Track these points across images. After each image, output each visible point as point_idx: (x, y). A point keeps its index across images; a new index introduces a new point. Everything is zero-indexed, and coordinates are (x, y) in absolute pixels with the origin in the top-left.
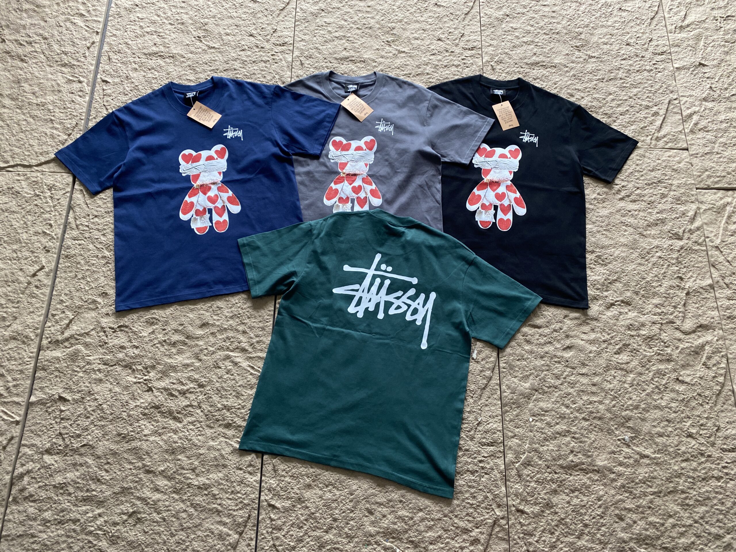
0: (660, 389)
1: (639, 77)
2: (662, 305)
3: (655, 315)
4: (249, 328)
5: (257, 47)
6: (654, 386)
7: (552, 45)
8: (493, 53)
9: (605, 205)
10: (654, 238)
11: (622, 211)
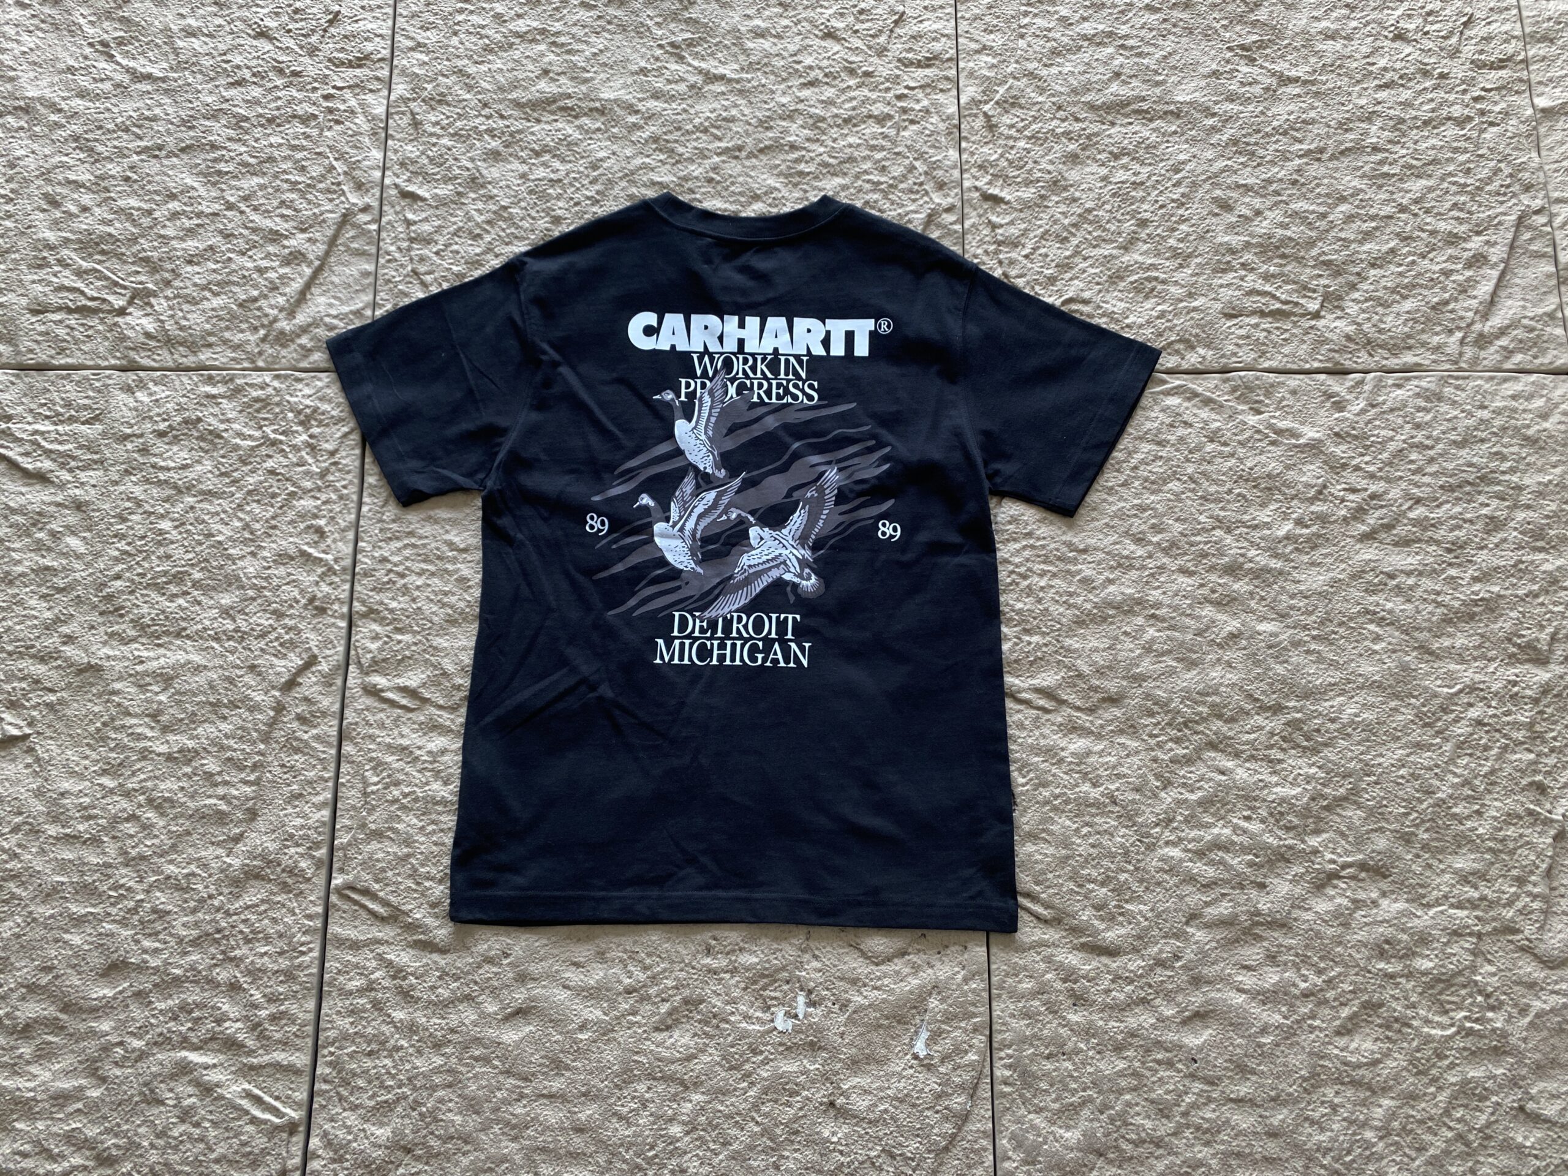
0: (1467, 1144)
1: (1433, 141)
2: (1482, 876)
3: (1459, 906)
4: (249, 972)
5: (281, 72)
6: (1450, 1135)
7: (1169, 45)
8: (992, 74)
9: (1316, 555)
10: (1463, 661)
11: (1369, 577)
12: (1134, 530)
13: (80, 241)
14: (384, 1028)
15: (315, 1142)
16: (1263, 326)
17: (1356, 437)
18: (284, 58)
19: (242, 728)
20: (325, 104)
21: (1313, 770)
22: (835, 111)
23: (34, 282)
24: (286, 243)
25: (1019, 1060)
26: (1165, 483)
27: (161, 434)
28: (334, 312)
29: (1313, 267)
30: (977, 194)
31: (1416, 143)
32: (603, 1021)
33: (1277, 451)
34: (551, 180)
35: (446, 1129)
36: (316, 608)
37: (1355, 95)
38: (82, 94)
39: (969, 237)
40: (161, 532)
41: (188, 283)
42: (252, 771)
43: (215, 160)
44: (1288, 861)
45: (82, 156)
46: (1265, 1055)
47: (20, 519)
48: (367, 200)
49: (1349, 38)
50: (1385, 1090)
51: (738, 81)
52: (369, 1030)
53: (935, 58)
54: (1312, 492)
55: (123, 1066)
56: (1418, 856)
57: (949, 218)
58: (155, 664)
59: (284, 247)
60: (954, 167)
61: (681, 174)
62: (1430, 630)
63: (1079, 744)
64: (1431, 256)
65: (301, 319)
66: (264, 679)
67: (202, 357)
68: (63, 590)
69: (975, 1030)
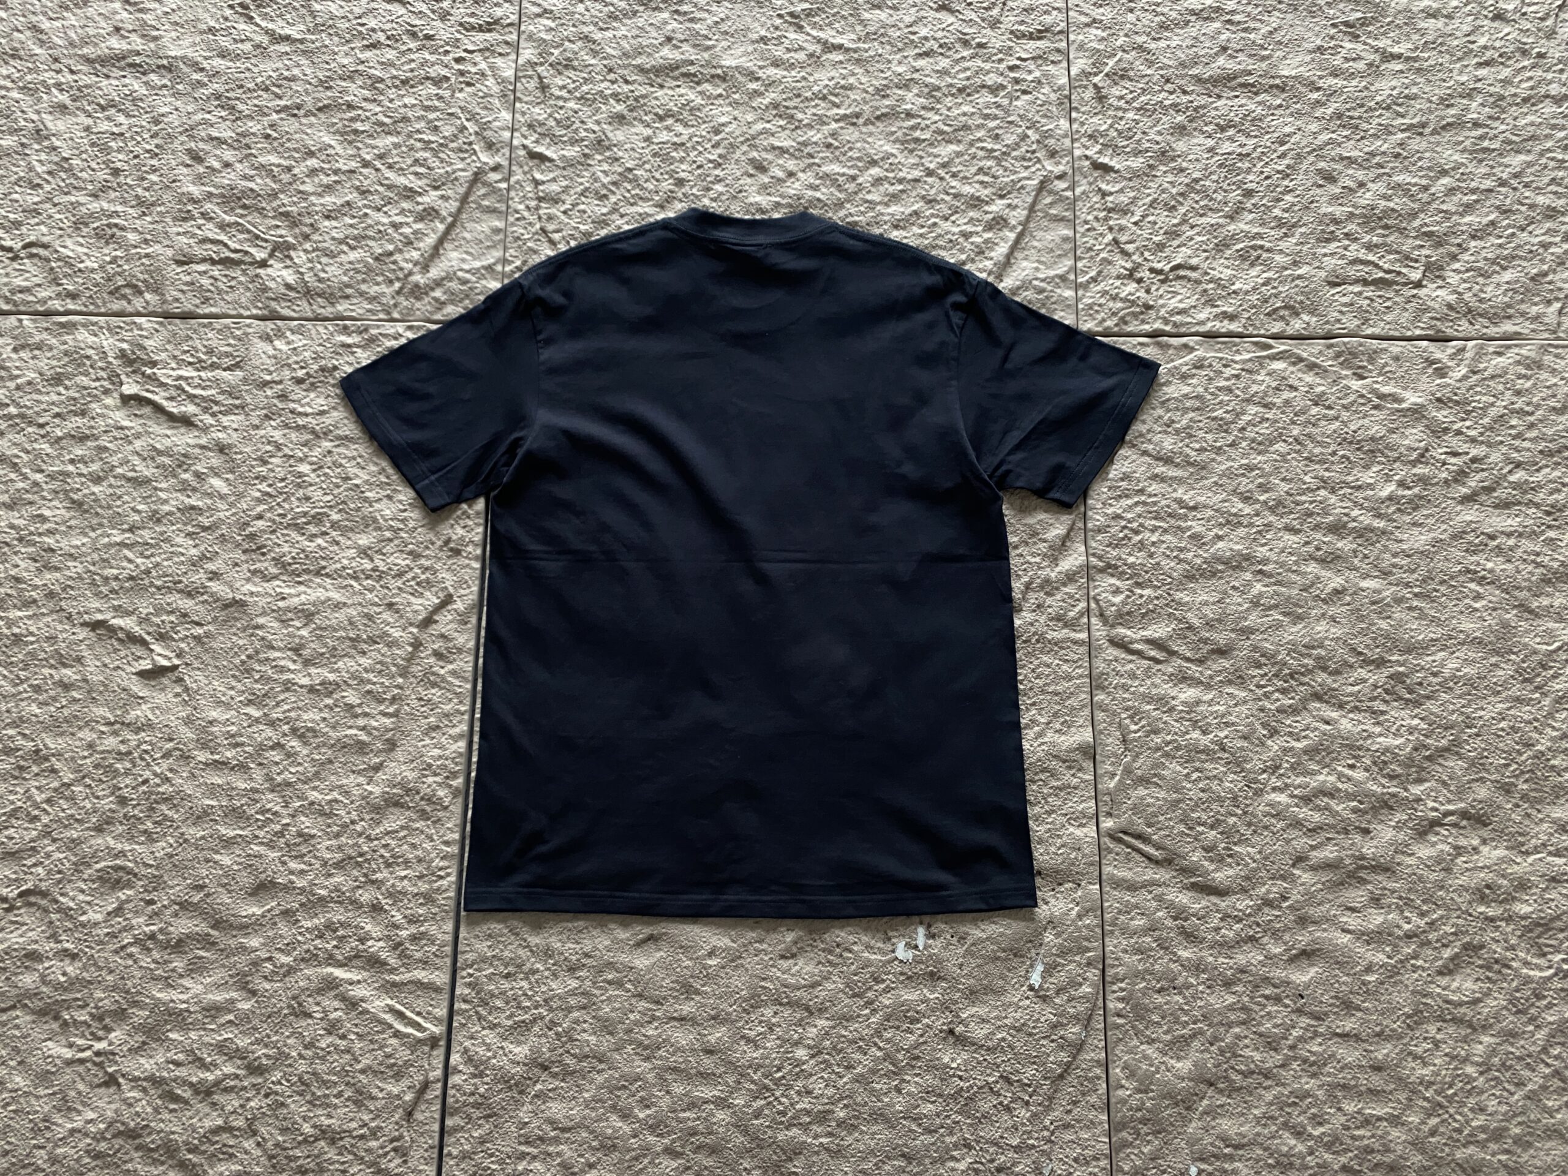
12: (1242, 489)
13: (224, 196)
14: (520, 952)
15: (455, 1058)
16: (1366, 294)
17: (1457, 403)
18: (418, 22)
19: (380, 663)
20: (457, 67)
21: (1416, 721)
22: (950, 80)
23: (179, 234)
24: (419, 199)
25: (1131, 993)
26: (1271, 444)
27: (299, 381)
28: (466, 267)
29: (1415, 238)
30: (1087, 163)
31: (1515, 119)
32: (730, 948)
33: (1380, 415)
34: (675, 144)
35: (581, 1048)
36: (451, 550)
37: (1455, 72)
38: (223, 54)
39: (1080, 204)
40: (301, 475)
41: (327, 238)
42: (391, 704)
43: (352, 120)
44: (1391, 808)
45: (223, 114)
46: (1369, 993)
47: (167, 460)
48: (497, 159)
49: (1449, 17)
50: (1485, 1028)
51: (855, 51)
52: (506, 953)
53: (1047, 30)
54: (1415, 455)
55: (271, 981)
56: (1518, 806)
57: (1062, 185)
58: (296, 600)
59: (418, 203)
60: (1065, 136)
61: (800, 139)
62: (1529, 590)
63: (1189, 693)
64: (1530, 228)
65: (434, 273)
66: (401, 617)
67: (340, 308)
68: (209, 528)
69: (1089, 964)
